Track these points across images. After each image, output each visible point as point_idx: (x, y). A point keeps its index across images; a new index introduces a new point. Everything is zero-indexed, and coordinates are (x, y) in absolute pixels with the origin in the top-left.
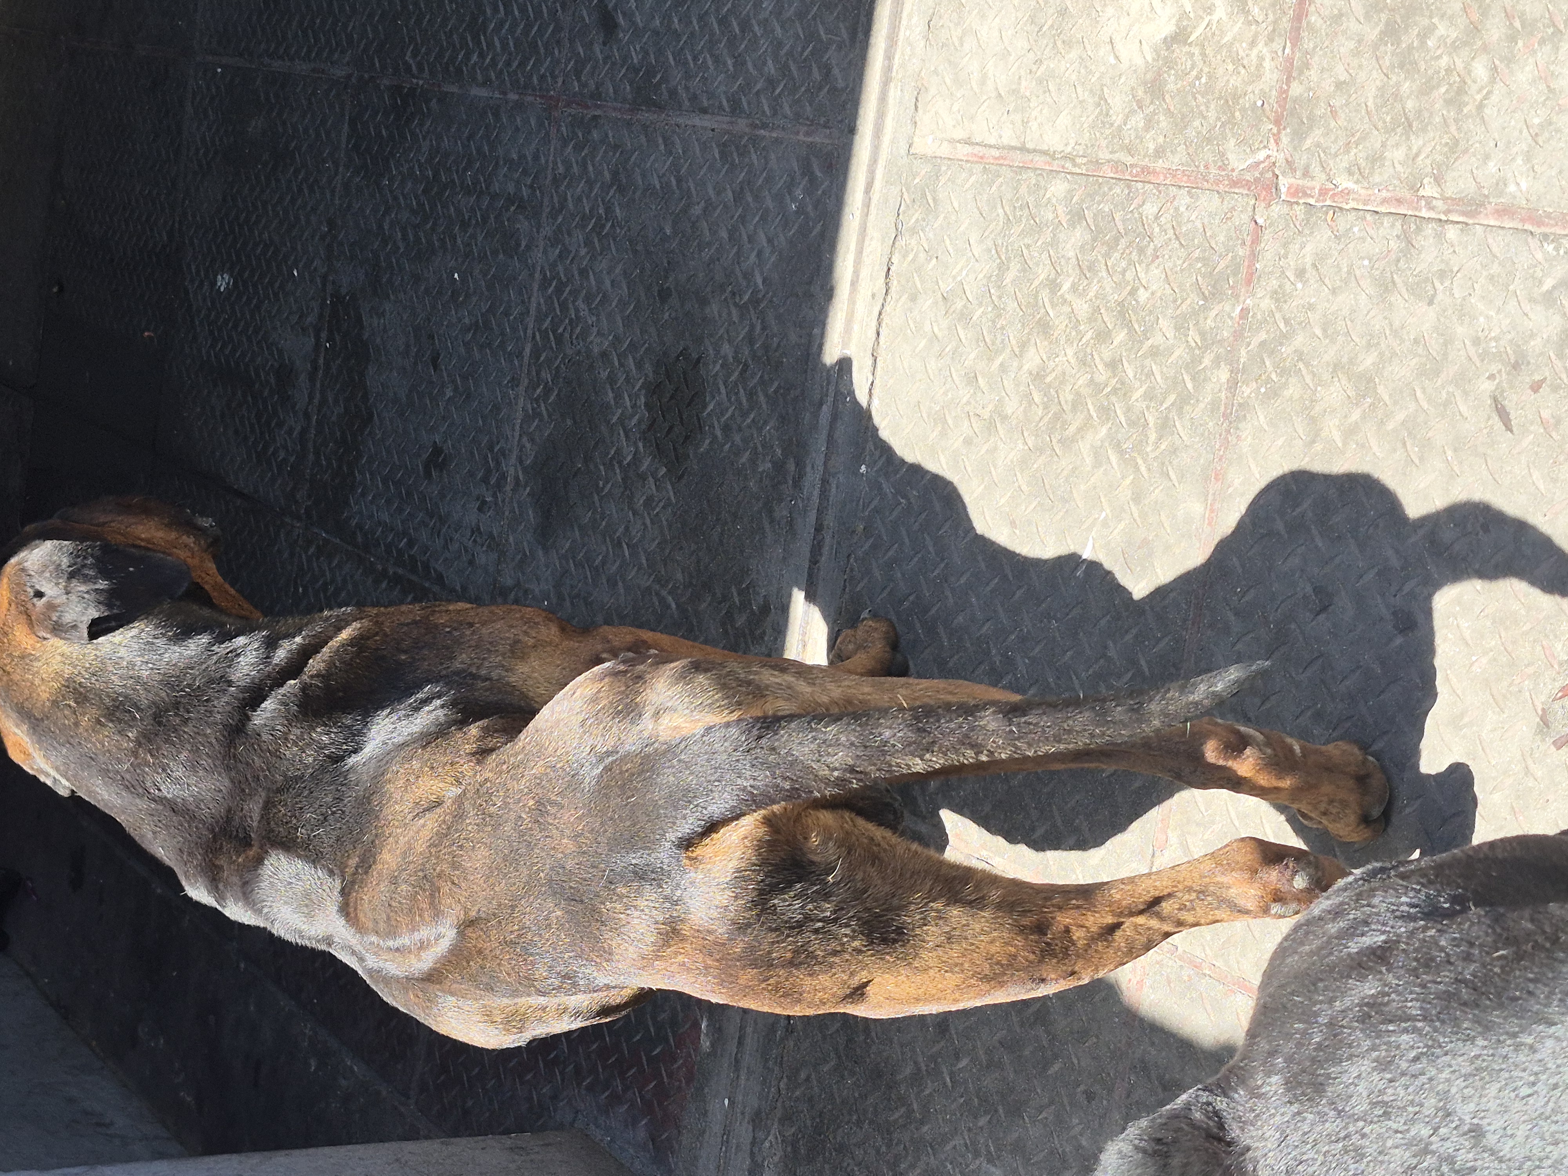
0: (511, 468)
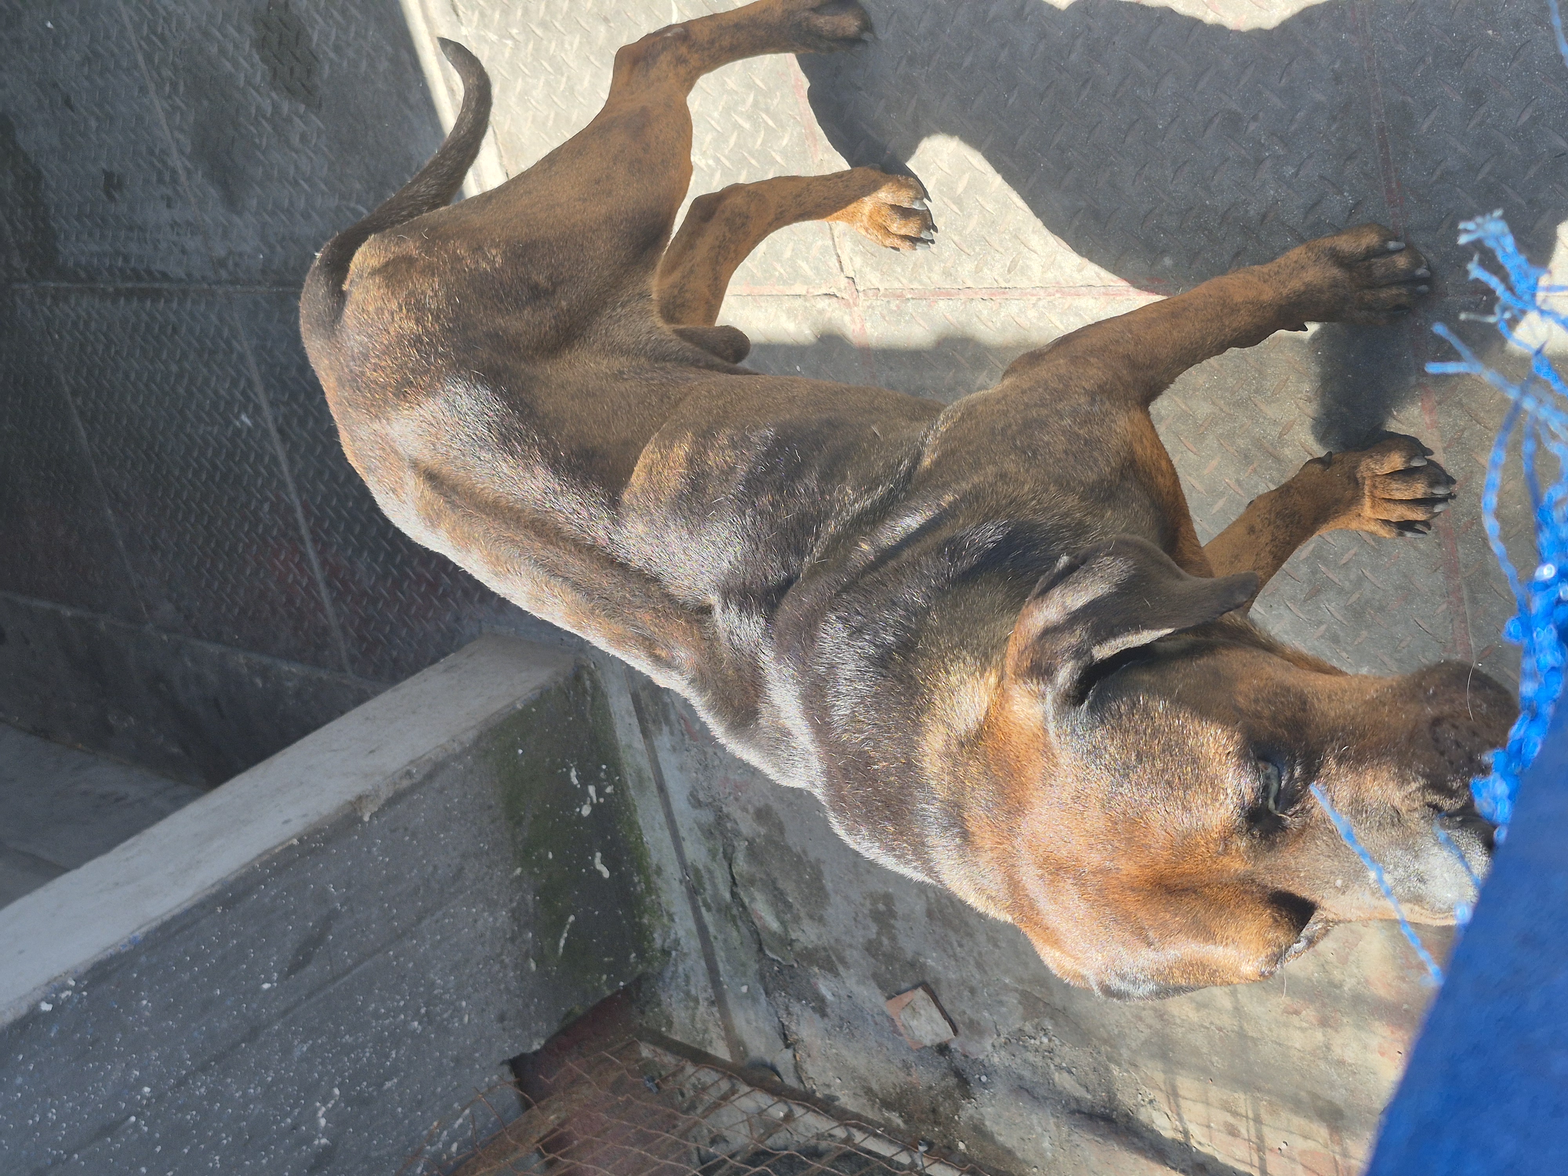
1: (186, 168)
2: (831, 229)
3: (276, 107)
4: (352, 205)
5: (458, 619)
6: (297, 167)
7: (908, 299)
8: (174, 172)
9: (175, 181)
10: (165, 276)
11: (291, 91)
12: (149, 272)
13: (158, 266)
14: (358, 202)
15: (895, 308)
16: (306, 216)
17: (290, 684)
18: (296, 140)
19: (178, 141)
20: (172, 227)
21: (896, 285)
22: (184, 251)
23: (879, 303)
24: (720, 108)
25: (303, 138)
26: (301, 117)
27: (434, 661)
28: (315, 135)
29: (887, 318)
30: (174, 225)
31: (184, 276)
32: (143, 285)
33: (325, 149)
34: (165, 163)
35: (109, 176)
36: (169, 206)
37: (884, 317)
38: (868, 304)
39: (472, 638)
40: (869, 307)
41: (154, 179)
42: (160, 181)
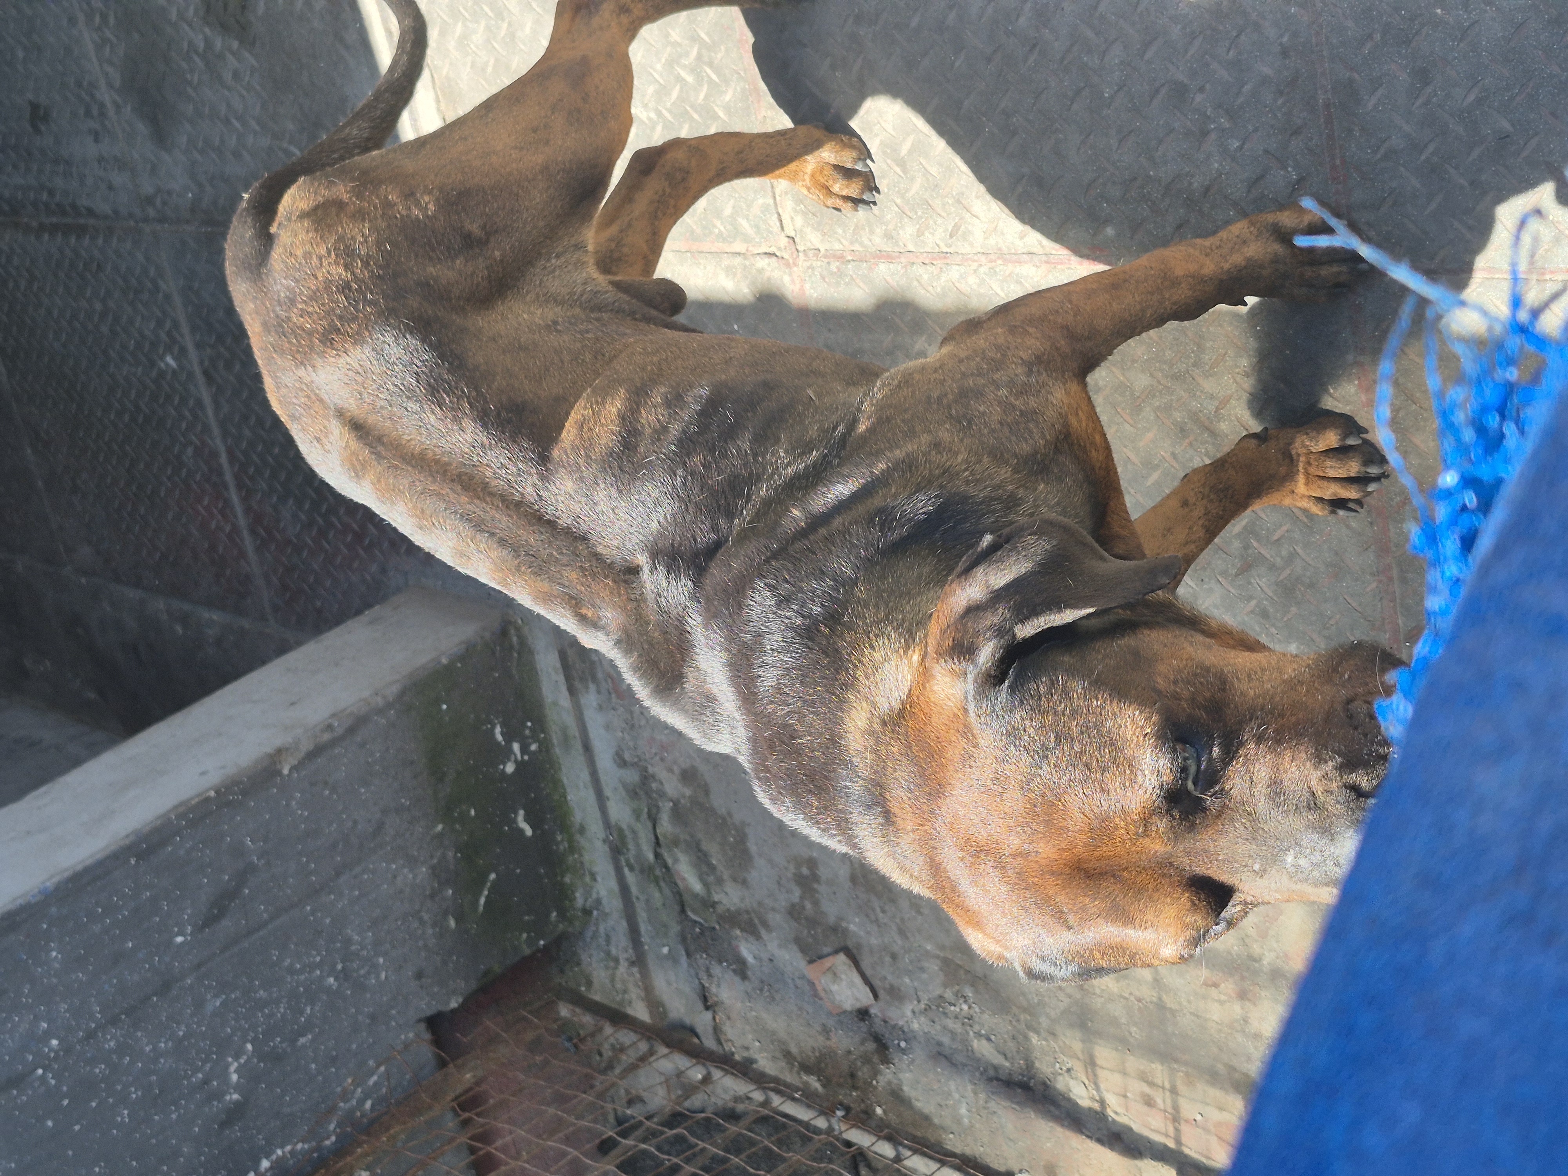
0: (106, 96)
1: (115, 103)
2: (772, 187)
3: (208, 44)
4: (285, 145)
5: (384, 571)
6: (229, 106)
7: (849, 261)
8: (102, 106)
9: (103, 114)
10: (91, 212)
11: (224, 28)
12: (74, 206)
13: (84, 202)
14: (290, 143)
15: (835, 270)
16: (237, 155)
17: (210, 632)
18: (228, 77)
19: (106, 74)
20: (99, 162)
21: (837, 246)
22: (110, 187)
23: (819, 263)
24: (663, 60)
25: (236, 75)
26: (234, 54)
27: (359, 612)
28: (248, 73)
29: (827, 280)
30: (101, 160)
31: (110, 212)
32: (68, 220)
33: (258, 87)
34: (92, 96)
35: (34, 107)
36: (96, 140)
37: (823, 278)
38: (808, 264)
39: (398, 590)
40: (809, 268)
41: (81, 111)
42: (88, 114)
